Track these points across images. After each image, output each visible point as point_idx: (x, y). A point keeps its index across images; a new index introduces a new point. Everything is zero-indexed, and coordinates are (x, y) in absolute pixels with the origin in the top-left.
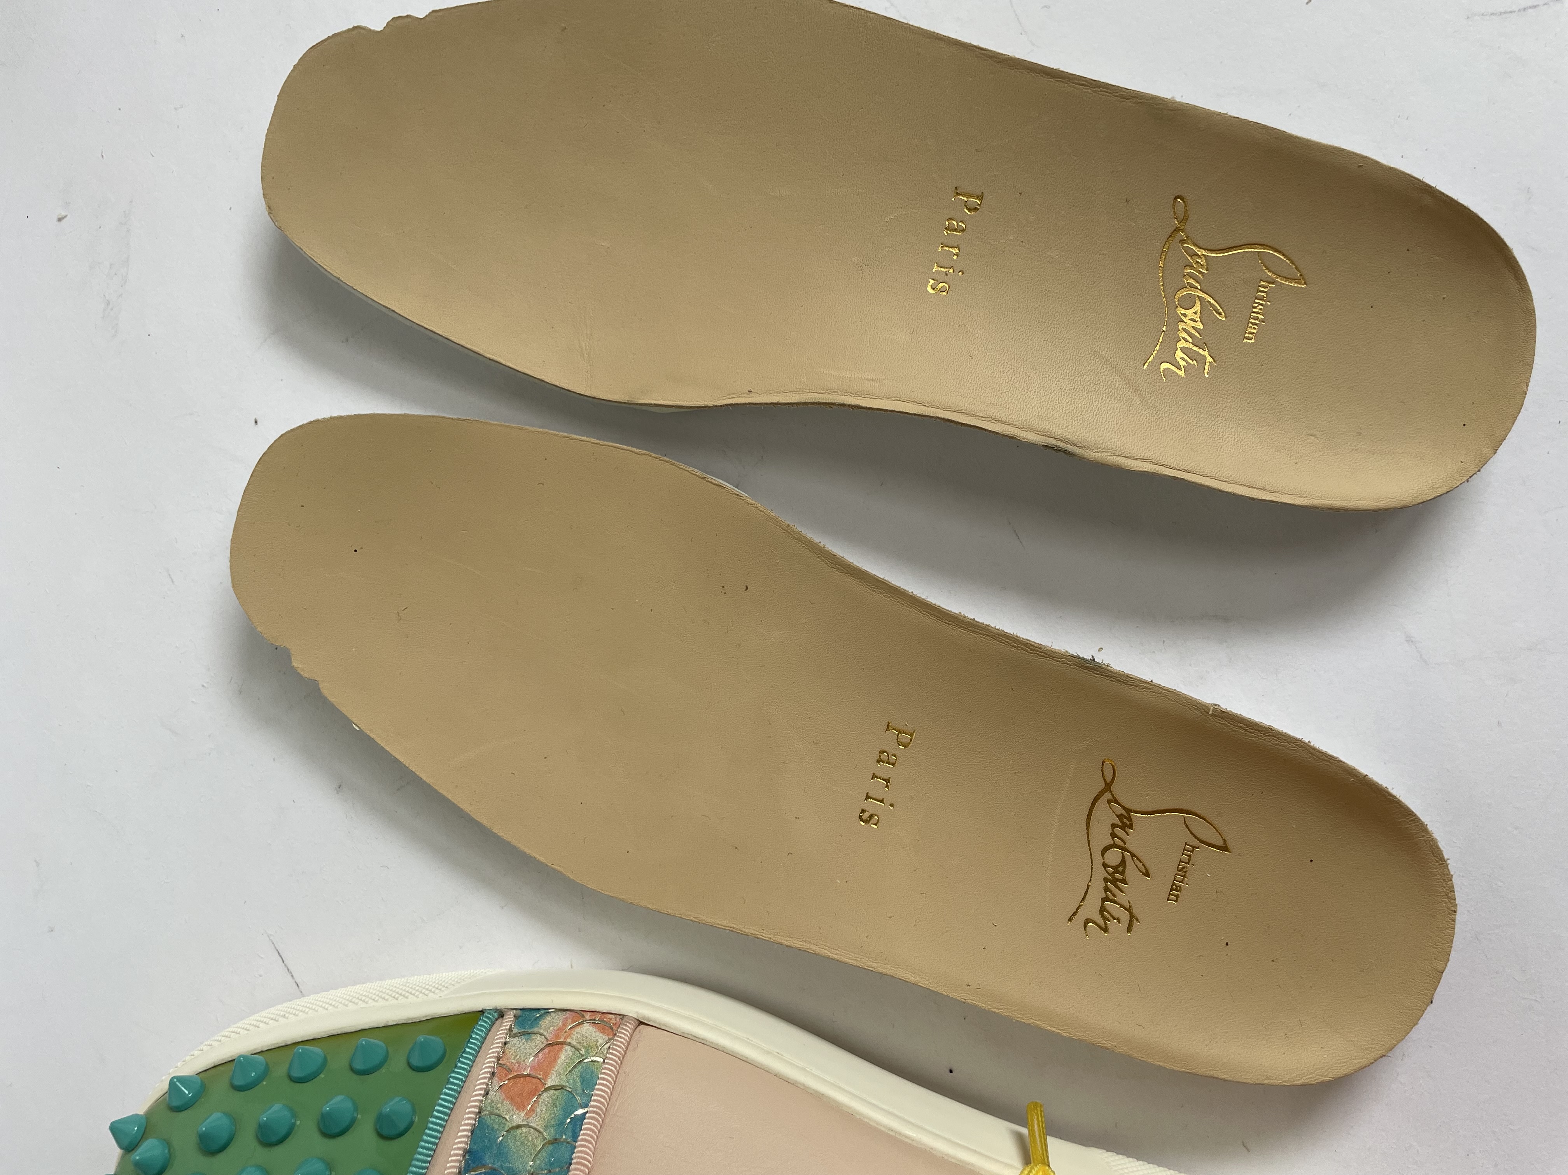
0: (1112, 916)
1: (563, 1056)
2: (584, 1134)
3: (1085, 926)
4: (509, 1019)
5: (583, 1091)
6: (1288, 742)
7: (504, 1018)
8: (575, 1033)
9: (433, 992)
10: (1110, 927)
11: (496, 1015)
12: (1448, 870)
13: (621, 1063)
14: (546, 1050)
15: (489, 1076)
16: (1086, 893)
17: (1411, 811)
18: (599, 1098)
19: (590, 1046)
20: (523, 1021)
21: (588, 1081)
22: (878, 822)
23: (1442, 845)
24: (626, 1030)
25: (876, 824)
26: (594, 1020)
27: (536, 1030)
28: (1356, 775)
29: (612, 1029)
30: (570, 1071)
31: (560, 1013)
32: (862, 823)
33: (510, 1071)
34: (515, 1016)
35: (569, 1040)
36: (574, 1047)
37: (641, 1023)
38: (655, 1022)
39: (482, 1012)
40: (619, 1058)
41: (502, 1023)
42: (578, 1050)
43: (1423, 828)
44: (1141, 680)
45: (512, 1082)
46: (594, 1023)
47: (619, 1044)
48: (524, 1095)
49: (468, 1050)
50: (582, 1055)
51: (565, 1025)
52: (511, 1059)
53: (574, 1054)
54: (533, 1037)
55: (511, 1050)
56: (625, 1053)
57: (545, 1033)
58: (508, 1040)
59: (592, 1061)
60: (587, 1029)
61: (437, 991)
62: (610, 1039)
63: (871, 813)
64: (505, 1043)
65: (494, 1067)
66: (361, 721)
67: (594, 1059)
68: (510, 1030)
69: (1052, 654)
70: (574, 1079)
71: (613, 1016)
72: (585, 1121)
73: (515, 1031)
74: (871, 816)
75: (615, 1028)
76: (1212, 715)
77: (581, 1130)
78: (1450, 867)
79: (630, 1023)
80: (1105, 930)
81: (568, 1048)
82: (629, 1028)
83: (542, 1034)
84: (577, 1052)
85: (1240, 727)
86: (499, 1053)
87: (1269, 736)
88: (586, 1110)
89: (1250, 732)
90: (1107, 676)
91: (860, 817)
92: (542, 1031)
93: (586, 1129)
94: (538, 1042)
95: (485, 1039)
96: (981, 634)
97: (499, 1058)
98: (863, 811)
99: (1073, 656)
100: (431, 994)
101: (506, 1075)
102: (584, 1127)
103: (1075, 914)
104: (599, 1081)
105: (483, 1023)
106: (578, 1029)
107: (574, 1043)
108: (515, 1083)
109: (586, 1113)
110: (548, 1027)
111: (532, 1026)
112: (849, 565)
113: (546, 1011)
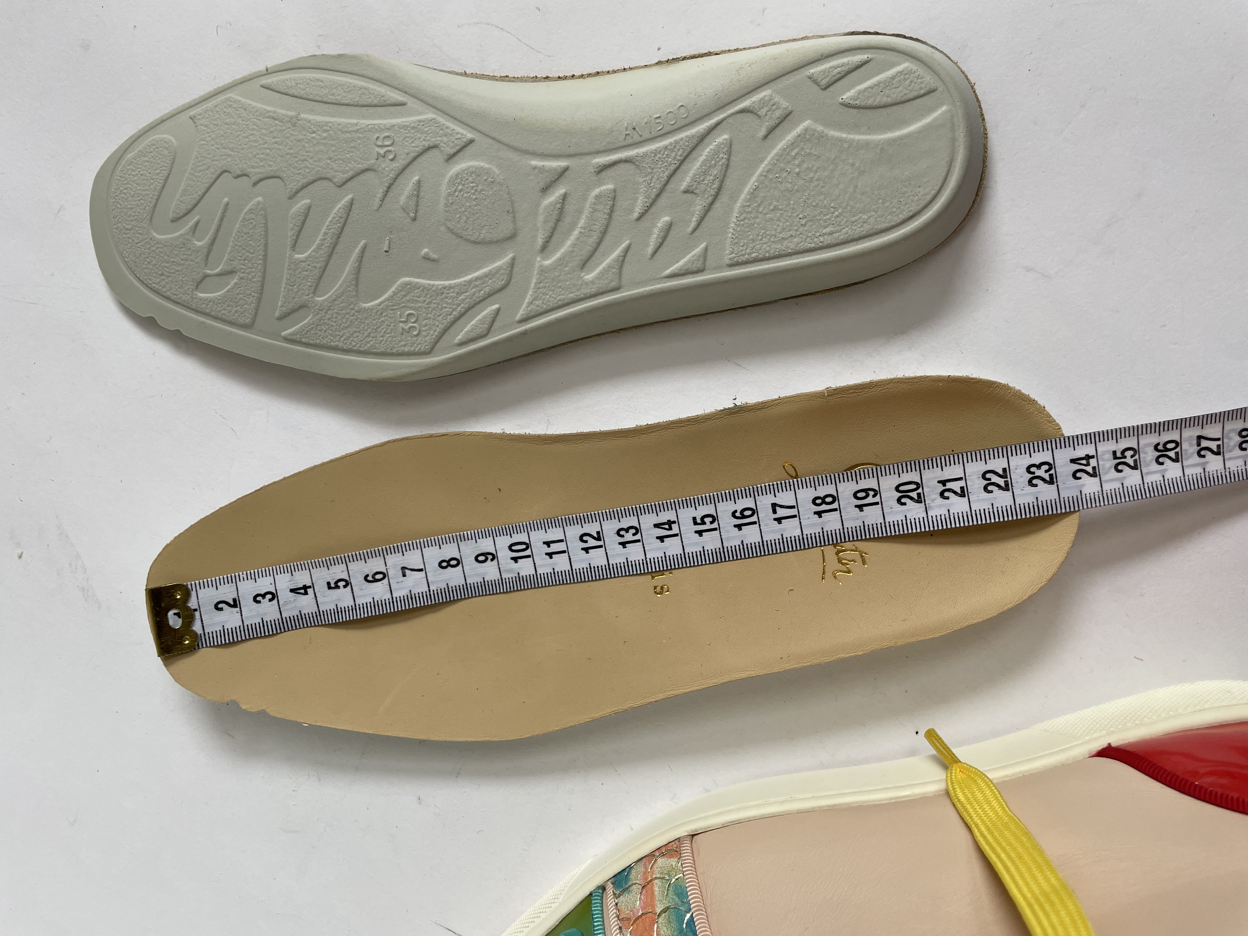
0: (849, 561)
1: (656, 889)
2: (699, 928)
3: (835, 577)
4: (610, 888)
5: (682, 902)
6: (887, 384)
7: (607, 888)
8: (655, 869)
9: (554, 902)
10: (851, 569)
11: (600, 891)
12: (1039, 405)
13: (695, 868)
14: (644, 892)
15: (618, 931)
16: (823, 556)
17: (992, 381)
18: (694, 900)
19: (669, 871)
20: (619, 883)
21: (681, 893)
22: (668, 589)
23: (1025, 391)
24: (687, 846)
25: (668, 591)
26: (662, 853)
27: (630, 883)
28: (943, 380)
29: (677, 851)
30: (667, 895)
31: (639, 863)
32: (659, 595)
33: (629, 919)
34: (612, 884)
35: (654, 876)
36: (659, 878)
37: (693, 836)
38: (701, 829)
39: (591, 894)
40: (692, 867)
41: (607, 893)
42: (663, 878)
43: (1006, 387)
44: (772, 401)
45: (635, 925)
46: (663, 855)
47: (686, 858)
48: (647, 928)
49: (595, 924)
50: (668, 880)
51: (646, 869)
52: (625, 913)
53: (662, 883)
54: (631, 889)
55: (622, 906)
56: (694, 861)
57: (637, 882)
58: (616, 901)
59: (676, 879)
60: (661, 861)
61: (555, 901)
62: (679, 859)
63: (661, 585)
64: (616, 904)
65: (618, 924)
66: (307, 718)
67: (677, 877)
68: (614, 894)
69: (708, 417)
70: (672, 898)
71: (673, 843)
72: (695, 919)
73: (618, 892)
74: (662, 588)
75: (678, 850)
76: (828, 396)
77: (695, 927)
78: (1039, 402)
79: (686, 840)
80: (849, 572)
81: (656, 881)
82: (687, 845)
83: (636, 884)
84: (664, 881)
85: (852, 393)
86: (616, 913)
87: (873, 387)
88: (691, 913)
89: (860, 392)
90: (750, 411)
91: (655, 592)
92: (634, 882)
93: (698, 924)
94: (636, 889)
95: (602, 910)
96: (658, 431)
97: (618, 916)
98: (655, 588)
99: (722, 411)
100: (553, 905)
101: (629, 924)
102: (696, 924)
103: (824, 573)
104: (688, 889)
105: (596, 901)
106: (655, 867)
107: (658, 876)
108: (637, 925)
109: (692, 914)
110: (636, 876)
111: (626, 883)
112: (551, 437)
113: (630, 867)
